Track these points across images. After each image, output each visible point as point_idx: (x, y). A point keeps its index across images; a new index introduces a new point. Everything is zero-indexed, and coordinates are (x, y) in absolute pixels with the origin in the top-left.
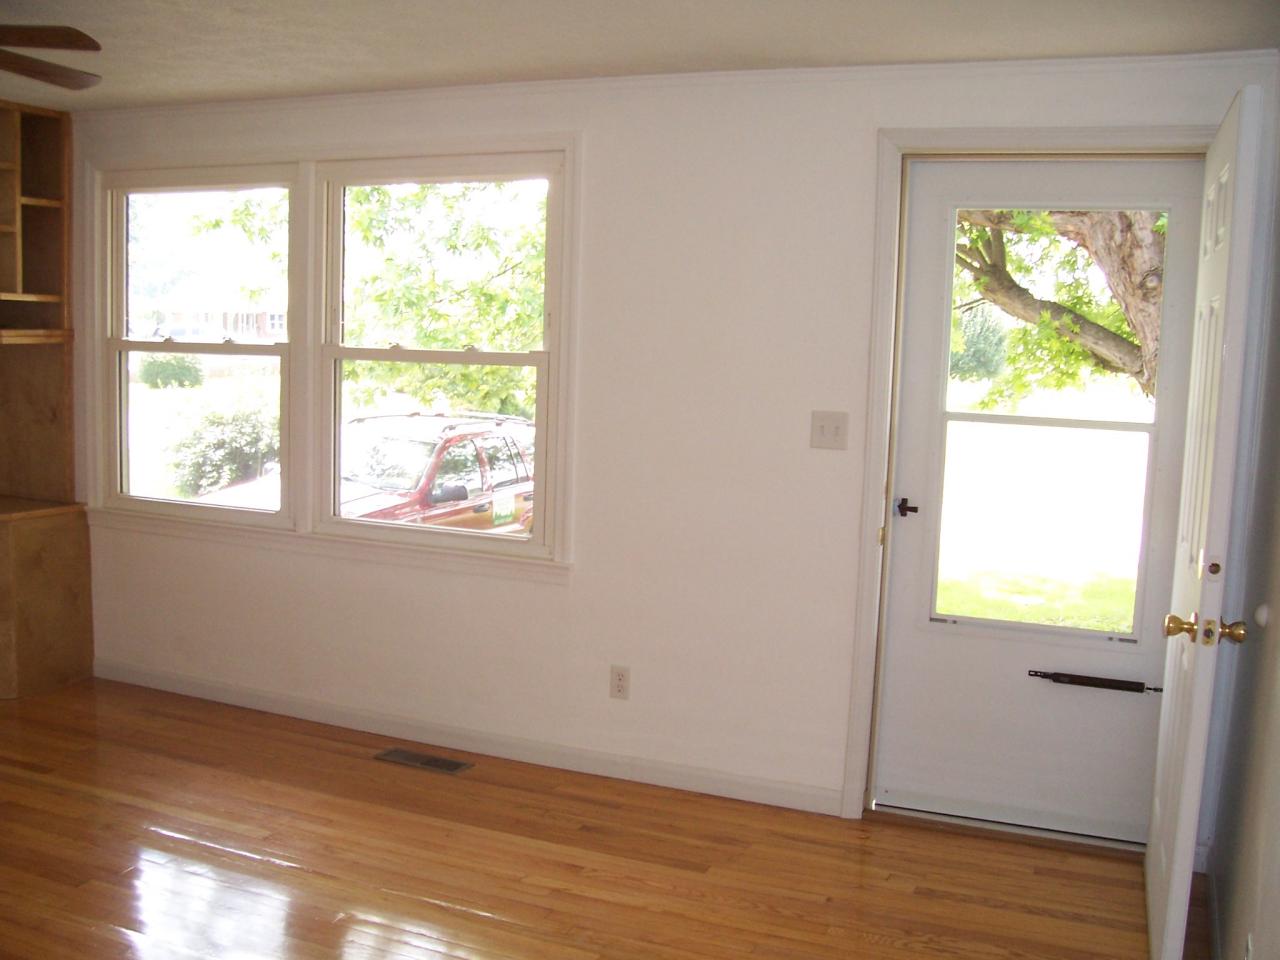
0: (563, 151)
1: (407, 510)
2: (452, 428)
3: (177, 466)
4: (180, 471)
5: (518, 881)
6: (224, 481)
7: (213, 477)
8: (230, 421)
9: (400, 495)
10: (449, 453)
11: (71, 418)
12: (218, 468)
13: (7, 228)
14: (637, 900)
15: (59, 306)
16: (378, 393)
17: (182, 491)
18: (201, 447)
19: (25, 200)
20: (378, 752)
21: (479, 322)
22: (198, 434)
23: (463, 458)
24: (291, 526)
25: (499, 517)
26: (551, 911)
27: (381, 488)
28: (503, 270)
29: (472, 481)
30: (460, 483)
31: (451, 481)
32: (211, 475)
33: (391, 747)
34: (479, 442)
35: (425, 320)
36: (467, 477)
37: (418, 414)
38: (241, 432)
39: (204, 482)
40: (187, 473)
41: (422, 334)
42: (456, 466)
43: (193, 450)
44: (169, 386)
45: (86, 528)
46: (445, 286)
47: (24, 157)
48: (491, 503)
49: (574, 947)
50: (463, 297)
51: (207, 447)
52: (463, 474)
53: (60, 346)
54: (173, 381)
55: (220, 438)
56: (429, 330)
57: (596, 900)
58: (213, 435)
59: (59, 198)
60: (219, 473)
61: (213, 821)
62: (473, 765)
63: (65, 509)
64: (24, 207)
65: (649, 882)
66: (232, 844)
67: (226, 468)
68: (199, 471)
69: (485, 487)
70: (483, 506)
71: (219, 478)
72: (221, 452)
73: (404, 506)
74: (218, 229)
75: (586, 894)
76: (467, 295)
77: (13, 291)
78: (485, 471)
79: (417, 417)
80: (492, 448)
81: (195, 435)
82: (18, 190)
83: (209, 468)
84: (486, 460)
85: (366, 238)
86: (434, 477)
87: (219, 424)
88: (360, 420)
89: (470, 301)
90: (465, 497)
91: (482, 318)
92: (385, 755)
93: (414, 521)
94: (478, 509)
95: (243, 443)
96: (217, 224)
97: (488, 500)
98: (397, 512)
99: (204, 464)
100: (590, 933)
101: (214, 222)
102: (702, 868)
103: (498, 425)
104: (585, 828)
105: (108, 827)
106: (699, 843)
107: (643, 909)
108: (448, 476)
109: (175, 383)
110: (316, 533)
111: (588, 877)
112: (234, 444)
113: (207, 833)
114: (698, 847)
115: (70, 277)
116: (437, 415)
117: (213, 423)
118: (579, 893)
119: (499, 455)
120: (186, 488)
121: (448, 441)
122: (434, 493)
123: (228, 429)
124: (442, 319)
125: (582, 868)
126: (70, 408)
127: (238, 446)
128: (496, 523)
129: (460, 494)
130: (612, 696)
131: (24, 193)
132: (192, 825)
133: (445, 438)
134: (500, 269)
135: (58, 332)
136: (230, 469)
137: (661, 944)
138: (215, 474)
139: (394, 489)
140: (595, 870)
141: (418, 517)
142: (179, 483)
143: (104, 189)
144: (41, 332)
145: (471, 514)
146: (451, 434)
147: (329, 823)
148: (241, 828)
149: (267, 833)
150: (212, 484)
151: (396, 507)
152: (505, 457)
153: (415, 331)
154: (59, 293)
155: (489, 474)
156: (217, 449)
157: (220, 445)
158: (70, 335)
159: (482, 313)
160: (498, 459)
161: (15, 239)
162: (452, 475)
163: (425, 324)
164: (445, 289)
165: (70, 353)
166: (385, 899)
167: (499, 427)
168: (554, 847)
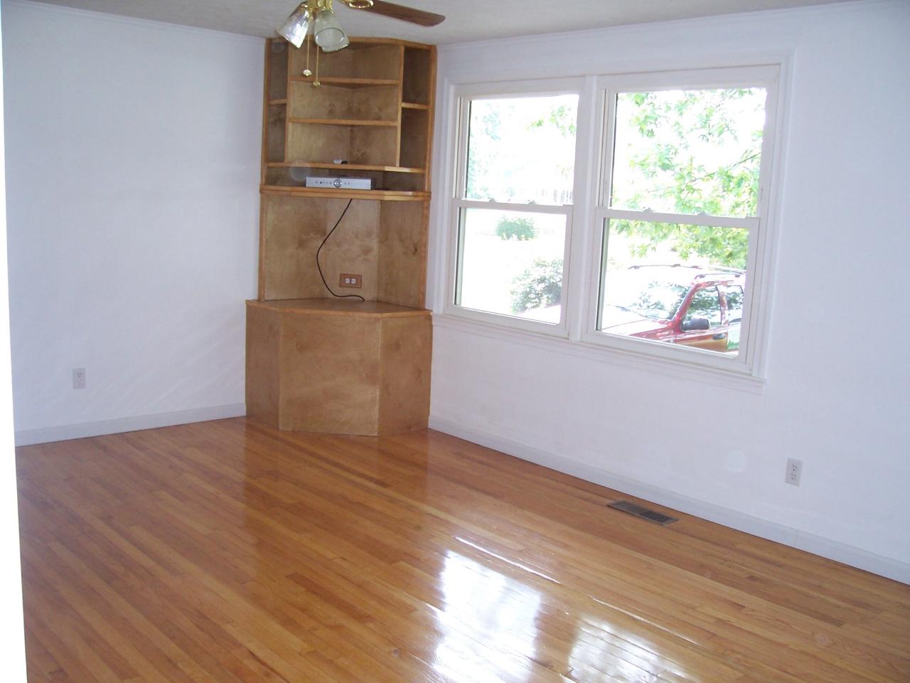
0: (779, 64)
1: (667, 333)
2: (702, 276)
3: (513, 293)
4: (514, 297)
5: (694, 608)
6: (542, 306)
7: (536, 302)
8: (550, 264)
9: (660, 322)
10: (698, 295)
11: (426, 252)
12: (539, 296)
13: (392, 124)
14: (782, 639)
15: (423, 175)
16: (649, 249)
17: (515, 309)
18: (529, 281)
19: (404, 105)
20: (609, 502)
21: (723, 196)
22: (527, 272)
23: (710, 299)
24: (566, 336)
25: (732, 344)
26: (714, 635)
27: (646, 317)
28: (744, 159)
29: (713, 316)
30: (705, 317)
31: (697, 315)
32: (534, 301)
33: (621, 499)
34: (722, 289)
35: (683, 192)
36: (713, 313)
37: (679, 265)
38: (556, 272)
39: (529, 305)
40: (518, 298)
41: (680, 204)
42: (704, 305)
43: (523, 282)
44: (511, 238)
45: (431, 326)
46: (700, 168)
47: (405, 76)
48: (726, 333)
49: (724, 664)
50: (712, 178)
51: (533, 281)
52: (709, 310)
53: (422, 202)
54: (513, 235)
55: (542, 275)
56: (687, 200)
57: (750, 633)
58: (537, 273)
59: (427, 103)
60: (540, 300)
61: (487, 534)
62: (677, 520)
63: (416, 313)
64: (404, 109)
65: (794, 627)
66: (497, 552)
67: (545, 296)
68: (526, 296)
69: (723, 322)
70: (720, 335)
71: (540, 303)
72: (543, 285)
73: (664, 330)
74: (540, 127)
75: (743, 627)
76: (715, 177)
77: (394, 166)
78: (725, 309)
79: (678, 267)
80: (733, 293)
81: (525, 272)
82: (400, 99)
83: (533, 296)
84: (726, 302)
85: (641, 130)
86: (685, 311)
87: (543, 266)
88: (636, 267)
89: (717, 182)
90: (707, 327)
91: (725, 193)
92: (614, 504)
93: (669, 341)
94: (717, 337)
95: (558, 279)
96: (540, 124)
97: (725, 331)
98: (658, 334)
99: (530, 293)
100: (739, 656)
101: (538, 122)
102: (839, 623)
103: (737, 276)
104: (752, 578)
105: (418, 528)
106: (840, 603)
107: (785, 646)
108: (697, 311)
109: (515, 237)
110: (582, 341)
111: (747, 615)
112: (552, 280)
113: (482, 542)
114: (839, 607)
115: (430, 156)
116: (693, 267)
117: (538, 265)
118: (738, 626)
119: (737, 299)
120: (517, 308)
121: (698, 286)
122: (684, 323)
123: (549, 269)
124: (696, 192)
125: (743, 607)
126: (425, 245)
127: (554, 281)
128: (730, 348)
129: (703, 325)
130: (787, 481)
131: (404, 100)
132: (472, 534)
133: (696, 283)
134: (742, 158)
135: (421, 194)
136: (548, 298)
137: (793, 675)
138: (537, 300)
139: (654, 317)
140: (754, 610)
141: (672, 339)
142: (512, 305)
143: (456, 96)
144: (410, 193)
145: (711, 341)
146: (700, 281)
147: (566, 546)
148: (505, 541)
149: (520, 547)
150: (534, 307)
151: (656, 331)
152: (741, 301)
153: (675, 200)
154: (424, 168)
155: (727, 312)
156: (540, 283)
157: (542, 280)
158: (428, 196)
159: (726, 189)
160: (736, 302)
161: (396, 130)
162: (700, 311)
163: (683, 195)
164: (699, 171)
165: (428, 208)
166: (594, 606)
167: (737, 278)
168: (725, 588)
